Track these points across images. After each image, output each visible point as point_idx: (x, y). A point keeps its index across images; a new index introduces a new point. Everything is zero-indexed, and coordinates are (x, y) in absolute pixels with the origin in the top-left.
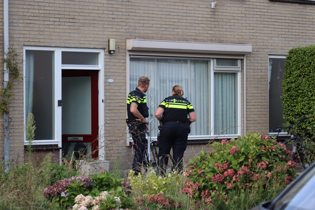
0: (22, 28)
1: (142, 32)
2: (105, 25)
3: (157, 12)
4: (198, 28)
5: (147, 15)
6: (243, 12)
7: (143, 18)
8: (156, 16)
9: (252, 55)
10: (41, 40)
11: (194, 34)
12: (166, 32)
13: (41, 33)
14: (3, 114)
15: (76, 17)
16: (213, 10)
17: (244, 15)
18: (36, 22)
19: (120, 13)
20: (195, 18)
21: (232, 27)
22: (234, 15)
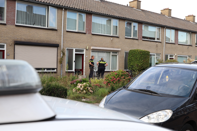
0: (66, 43)
1: (95, 45)
2: (86, 43)
6: (119, 41)
7: (95, 42)
8: (98, 41)
9: (121, 51)
10: (70, 46)
11: (107, 46)
12: (100, 45)
14: (61, 64)
15: (79, 41)
18: (69, 42)
19: (89, 40)
20: (107, 42)
21: (116, 44)
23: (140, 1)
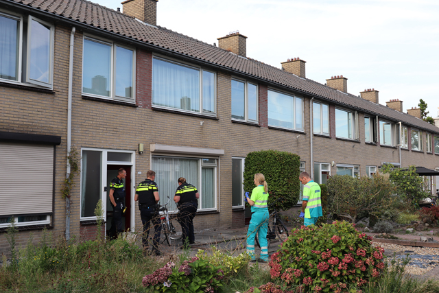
0: (81, 134)
1: (160, 139)
2: (137, 134)
4: (193, 138)
6: (218, 129)
7: (160, 130)
9: (223, 156)
10: (94, 143)
11: (191, 142)
12: (174, 140)
13: (94, 138)
14: (65, 198)
15: (117, 128)
16: (201, 127)
18: (90, 130)
19: (146, 126)
20: (191, 132)
21: (212, 138)
22: (213, 130)
23: (246, 38)
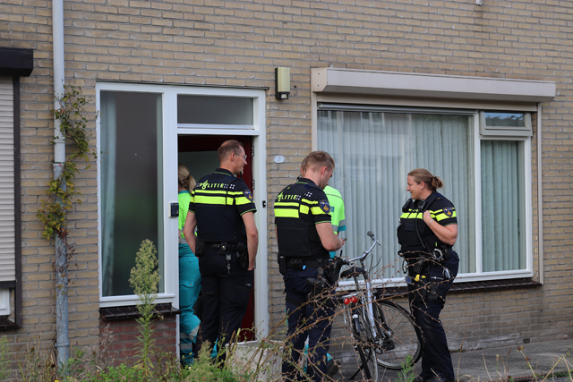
0: (93, 42)
1: (343, 52)
2: (269, 36)
3: (371, 11)
4: (451, 47)
5: (351, 17)
6: (534, 14)
7: (343, 23)
8: (369, 19)
9: (552, 104)
10: (135, 69)
11: (443, 59)
12: (389, 55)
13: (134, 52)
14: (53, 238)
15: (207, 18)
16: (478, 9)
17: (536, 21)
18: (122, 28)
19: (298, 12)
20: (445, 26)
21: (515, 45)
22: (519, 19)
